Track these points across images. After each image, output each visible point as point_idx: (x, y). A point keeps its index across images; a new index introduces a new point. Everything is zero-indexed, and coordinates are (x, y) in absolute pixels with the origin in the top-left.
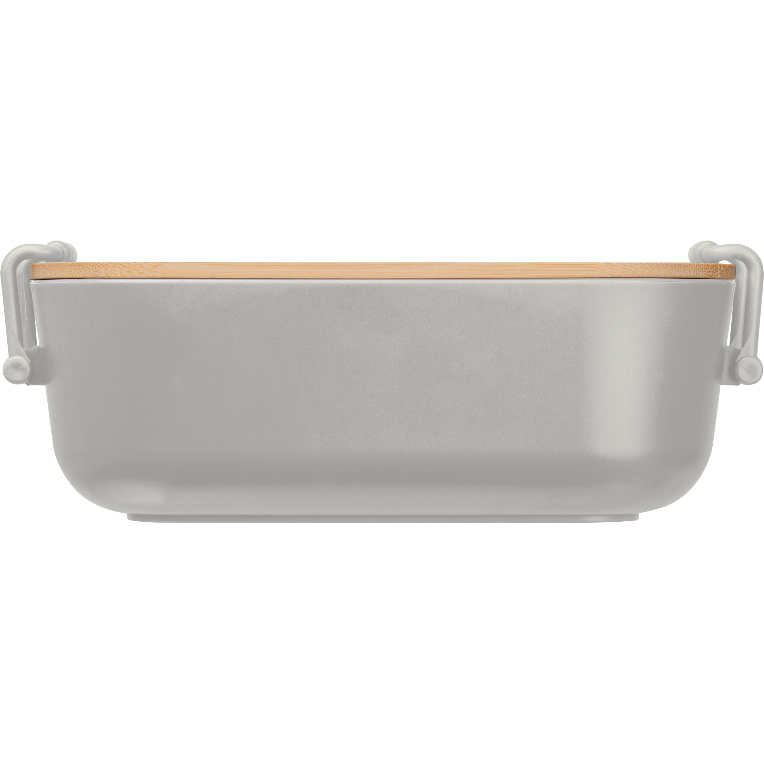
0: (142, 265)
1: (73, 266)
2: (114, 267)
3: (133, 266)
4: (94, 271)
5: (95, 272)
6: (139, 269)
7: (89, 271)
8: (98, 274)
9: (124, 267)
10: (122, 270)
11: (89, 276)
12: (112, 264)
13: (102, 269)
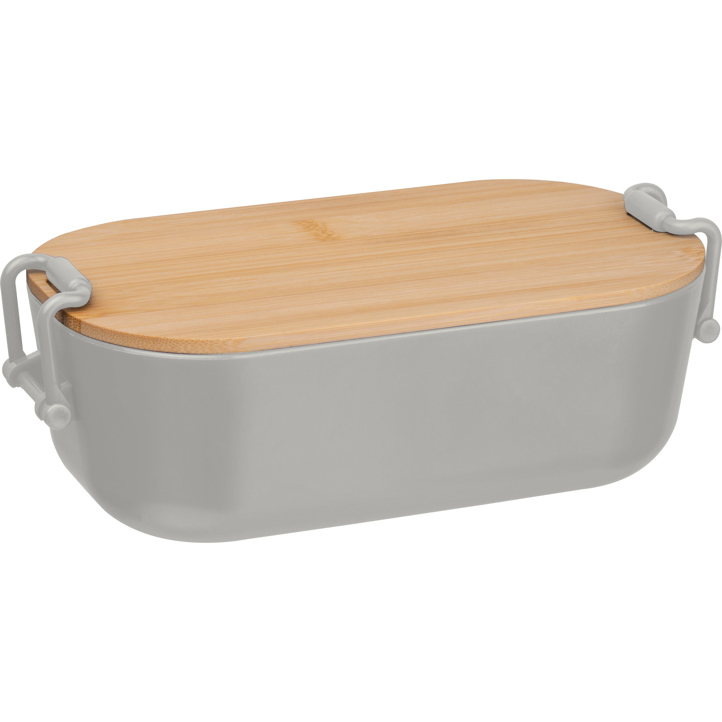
0: (224, 342)
1: (145, 339)
2: (195, 344)
3: (215, 343)
4: (171, 347)
5: (173, 348)
6: (221, 346)
7: (166, 347)
8: (177, 349)
9: (206, 344)
10: (204, 347)
11: (166, 351)
12: (192, 342)
13: (181, 346)
